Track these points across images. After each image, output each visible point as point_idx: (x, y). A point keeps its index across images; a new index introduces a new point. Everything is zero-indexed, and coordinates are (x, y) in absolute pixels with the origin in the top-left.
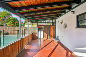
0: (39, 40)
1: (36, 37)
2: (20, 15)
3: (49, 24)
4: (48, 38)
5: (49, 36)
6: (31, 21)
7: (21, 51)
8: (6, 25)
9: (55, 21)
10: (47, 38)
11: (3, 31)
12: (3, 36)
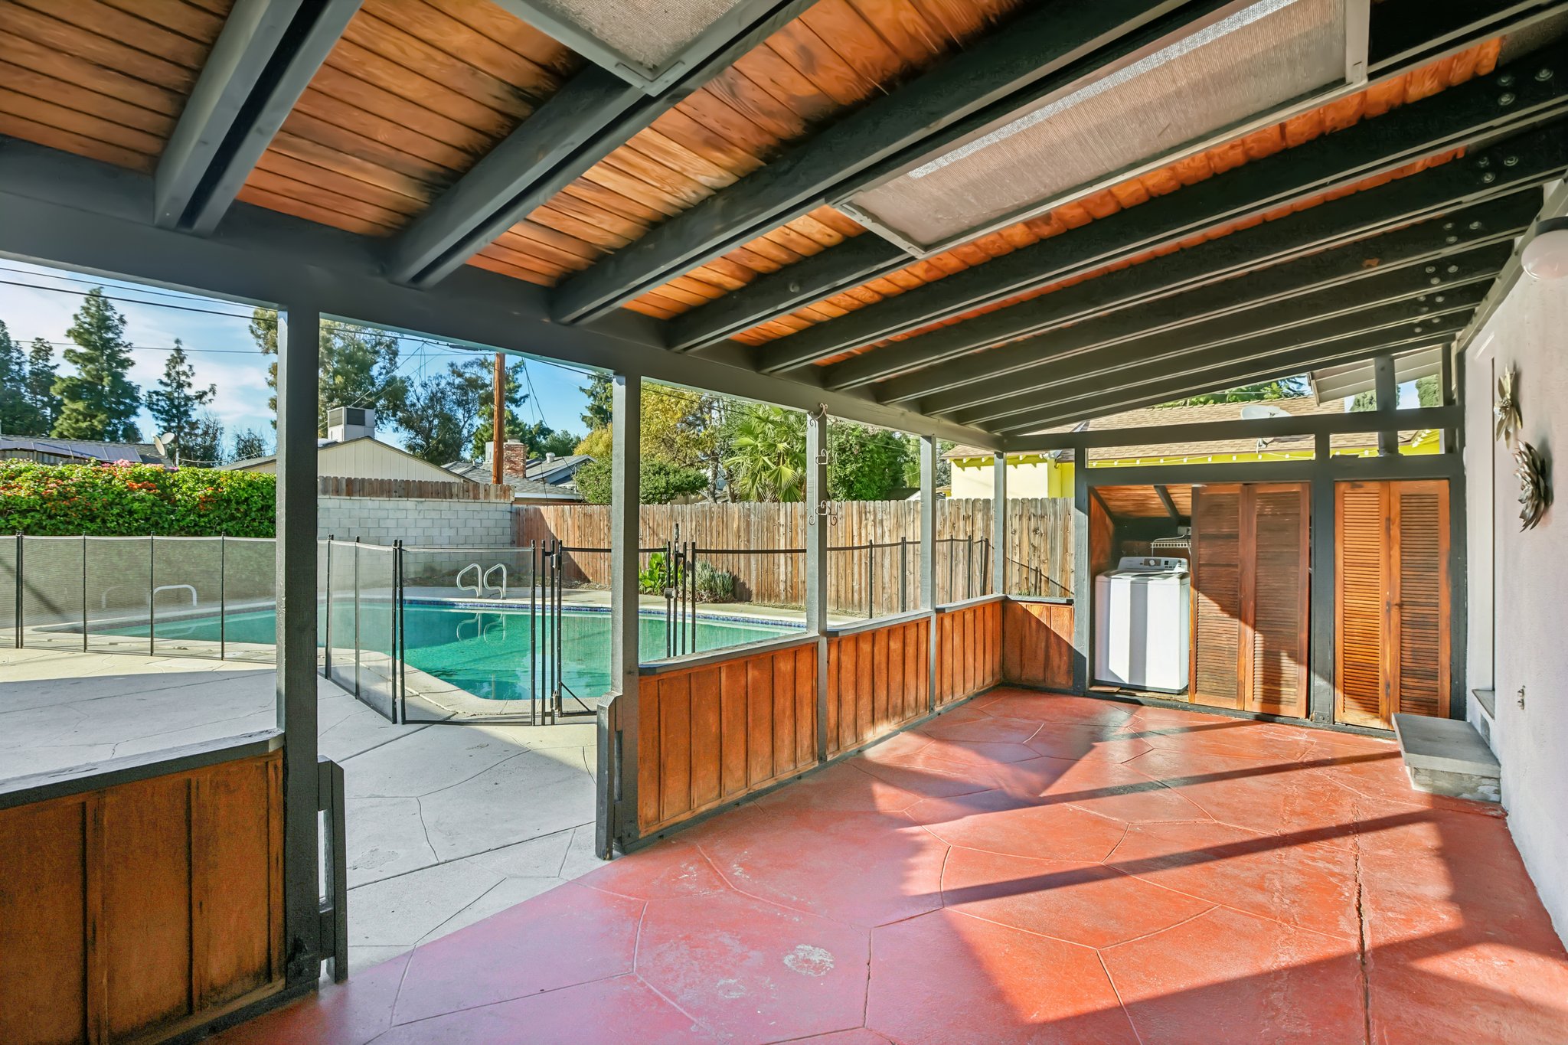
0: (1119, 717)
1: (1060, 662)
2: (816, 392)
3: (1301, 449)
4: (1272, 696)
5: (1292, 670)
6: (973, 427)
7: (822, 758)
8: (731, 477)
9: (1454, 370)
10: (1255, 707)
11: (695, 551)
12: (689, 610)
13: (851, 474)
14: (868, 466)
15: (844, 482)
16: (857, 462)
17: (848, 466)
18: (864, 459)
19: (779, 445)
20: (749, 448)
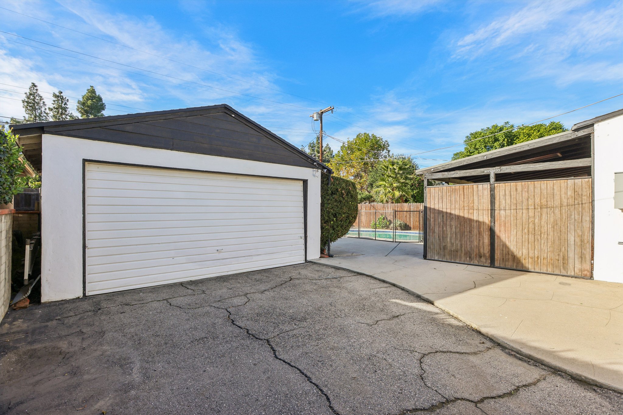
13: (416, 193)
14: (421, 191)
15: (413, 196)
16: (417, 189)
17: (414, 191)
18: (420, 188)
19: (394, 184)
20: (383, 186)
